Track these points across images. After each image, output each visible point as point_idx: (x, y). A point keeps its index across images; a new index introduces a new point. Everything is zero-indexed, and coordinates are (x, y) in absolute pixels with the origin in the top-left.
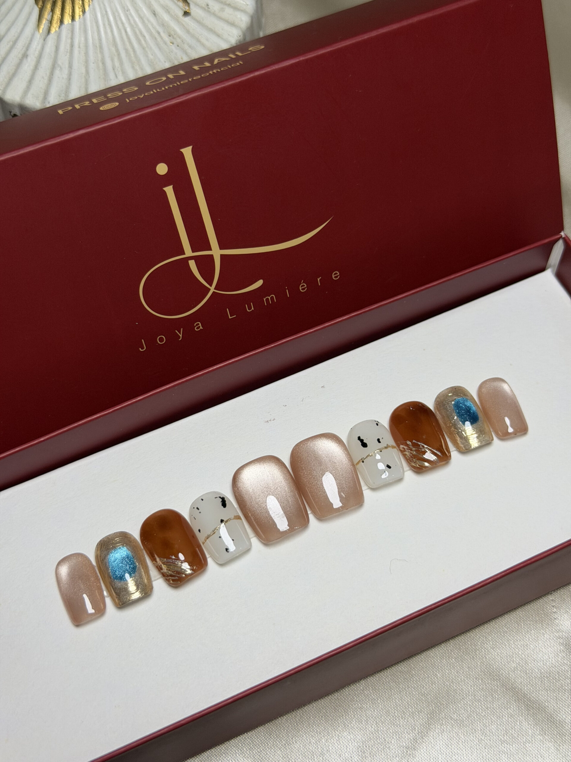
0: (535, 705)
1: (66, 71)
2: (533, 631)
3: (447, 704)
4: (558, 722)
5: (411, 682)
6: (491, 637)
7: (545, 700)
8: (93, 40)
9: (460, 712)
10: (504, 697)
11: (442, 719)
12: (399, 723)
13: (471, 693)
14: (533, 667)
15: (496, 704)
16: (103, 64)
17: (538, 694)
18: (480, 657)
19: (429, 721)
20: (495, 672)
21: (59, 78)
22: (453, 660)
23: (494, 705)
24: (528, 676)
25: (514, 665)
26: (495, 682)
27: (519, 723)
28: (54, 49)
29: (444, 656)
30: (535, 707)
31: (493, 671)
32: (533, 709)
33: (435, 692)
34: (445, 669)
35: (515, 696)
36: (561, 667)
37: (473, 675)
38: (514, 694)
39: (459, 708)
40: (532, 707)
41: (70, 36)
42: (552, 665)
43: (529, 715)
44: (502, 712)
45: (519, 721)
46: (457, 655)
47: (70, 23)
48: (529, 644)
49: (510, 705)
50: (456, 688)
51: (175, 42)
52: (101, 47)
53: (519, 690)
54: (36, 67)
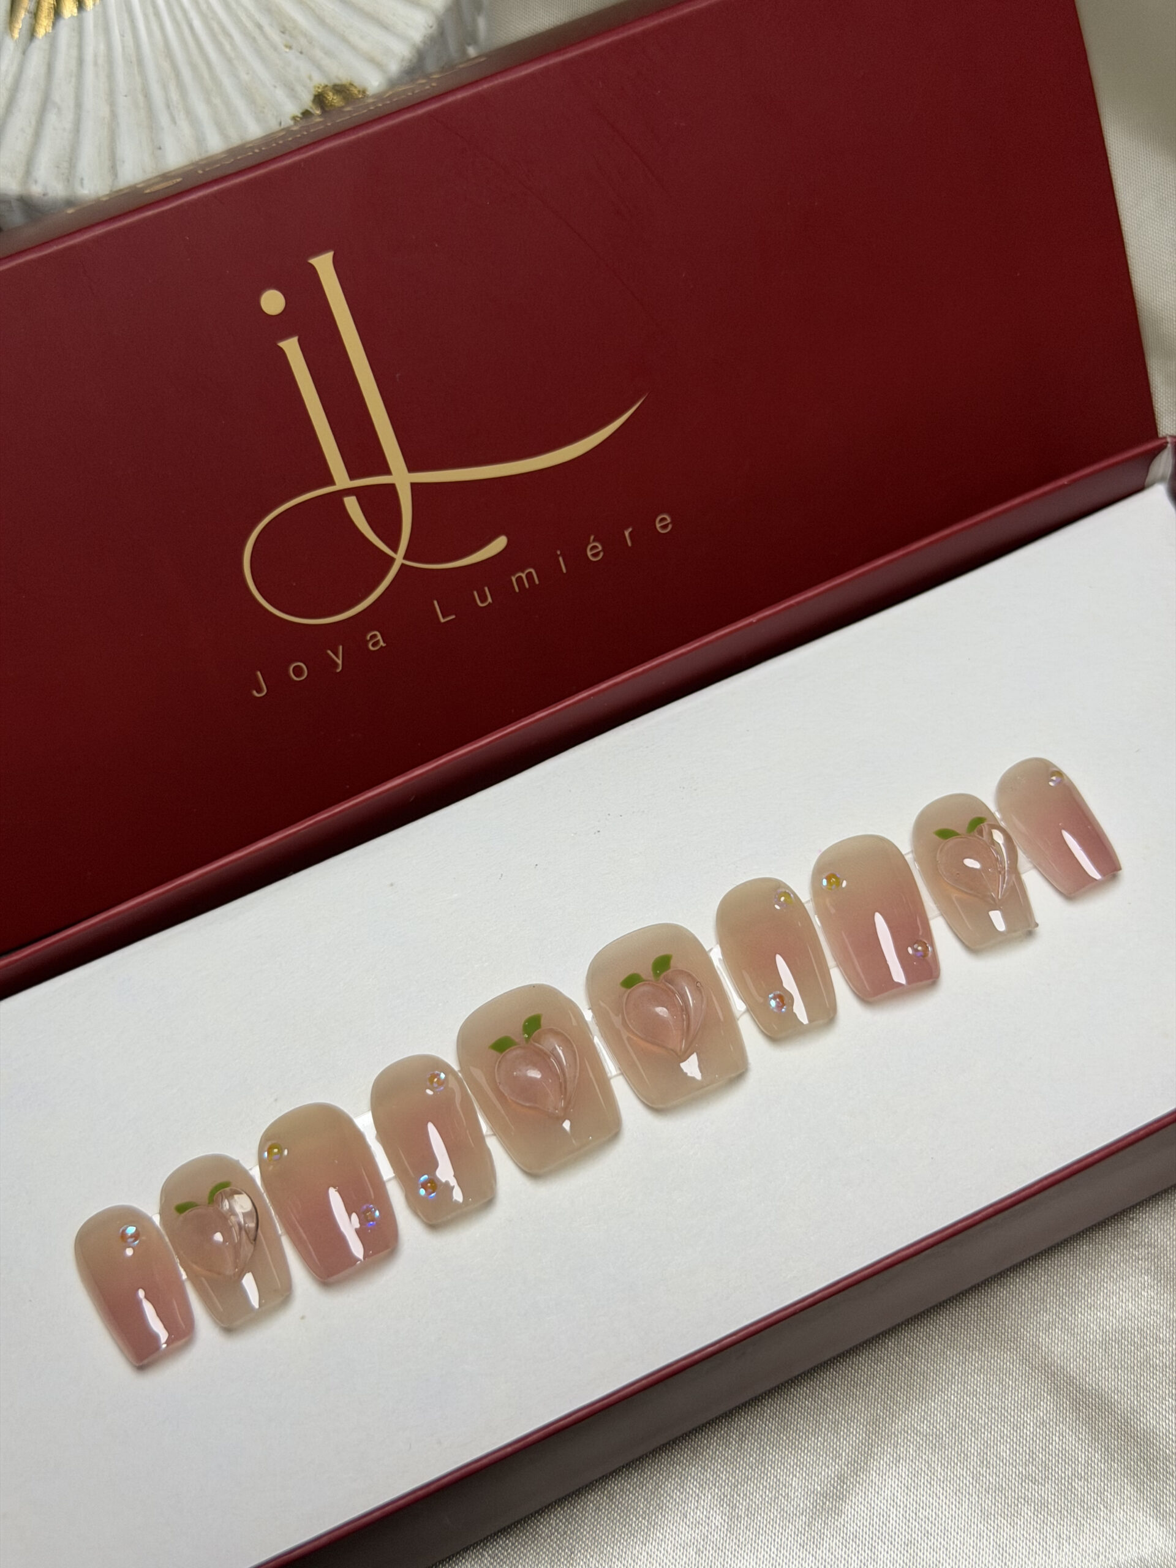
0: (1092, 1398)
4: (1141, 1433)
7: (1113, 1389)
8: (123, 49)
16: (146, 97)
21: (54, 129)
27: (1059, 1437)
28: (43, 70)
30: (1092, 1404)
32: (1087, 1408)
39: (933, 1409)
40: (1086, 1404)
41: (75, 42)
42: (1127, 1315)
44: (1022, 1416)
45: (1057, 1434)
47: (76, 15)
51: (295, 45)
52: (140, 62)
54: (9, 109)
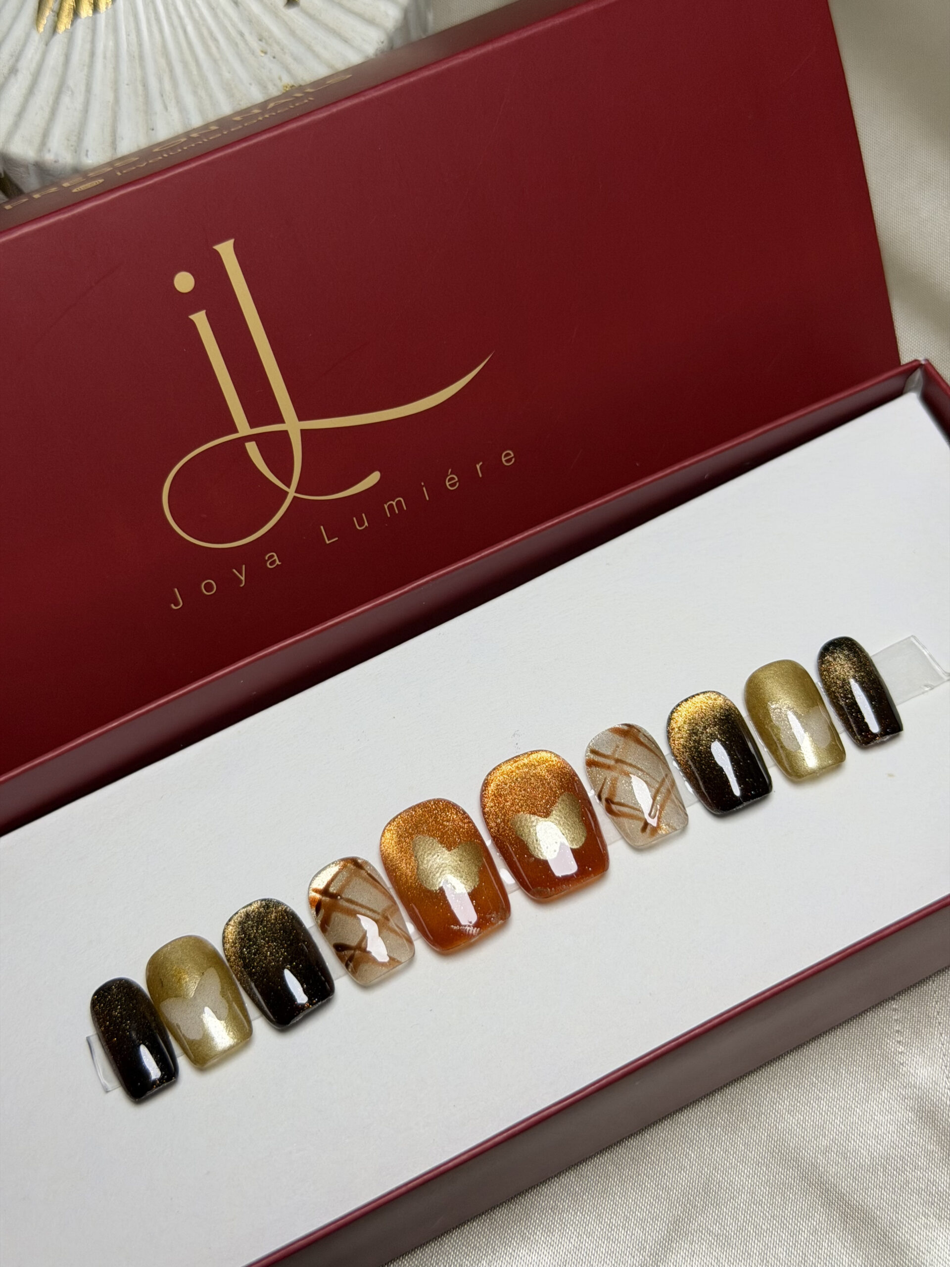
1: (80, 99)
2: (861, 1084)
3: (703, 1207)
4: (897, 1245)
5: (644, 1165)
6: (787, 1093)
8: (128, 46)
9: (726, 1222)
10: (804, 1198)
11: (693, 1232)
12: (617, 1238)
13: (746, 1188)
14: (859, 1146)
15: (789, 1209)
16: (144, 86)
17: (864, 1194)
18: (767, 1125)
19: (670, 1234)
20: (792, 1153)
21: (68, 109)
22: (719, 1129)
23: (786, 1211)
24: (849, 1163)
25: (826, 1142)
26: (791, 1170)
28: (61, 59)
29: (703, 1122)
30: (858, 1217)
31: (788, 1151)
32: (854, 1221)
33: (683, 1184)
34: (704, 1146)
35: (823, 1196)
36: (907, 1148)
37: (753, 1158)
38: (823, 1193)
39: (724, 1214)
41: (89, 38)
42: (892, 1144)
43: (846, 1231)
44: (799, 1225)
46: (726, 1121)
47: (91, 15)
48: (853, 1107)
49: (813, 1212)
50: (721, 1178)
51: (269, 50)
52: (141, 58)
53: (831, 1187)
54: (31, 90)
